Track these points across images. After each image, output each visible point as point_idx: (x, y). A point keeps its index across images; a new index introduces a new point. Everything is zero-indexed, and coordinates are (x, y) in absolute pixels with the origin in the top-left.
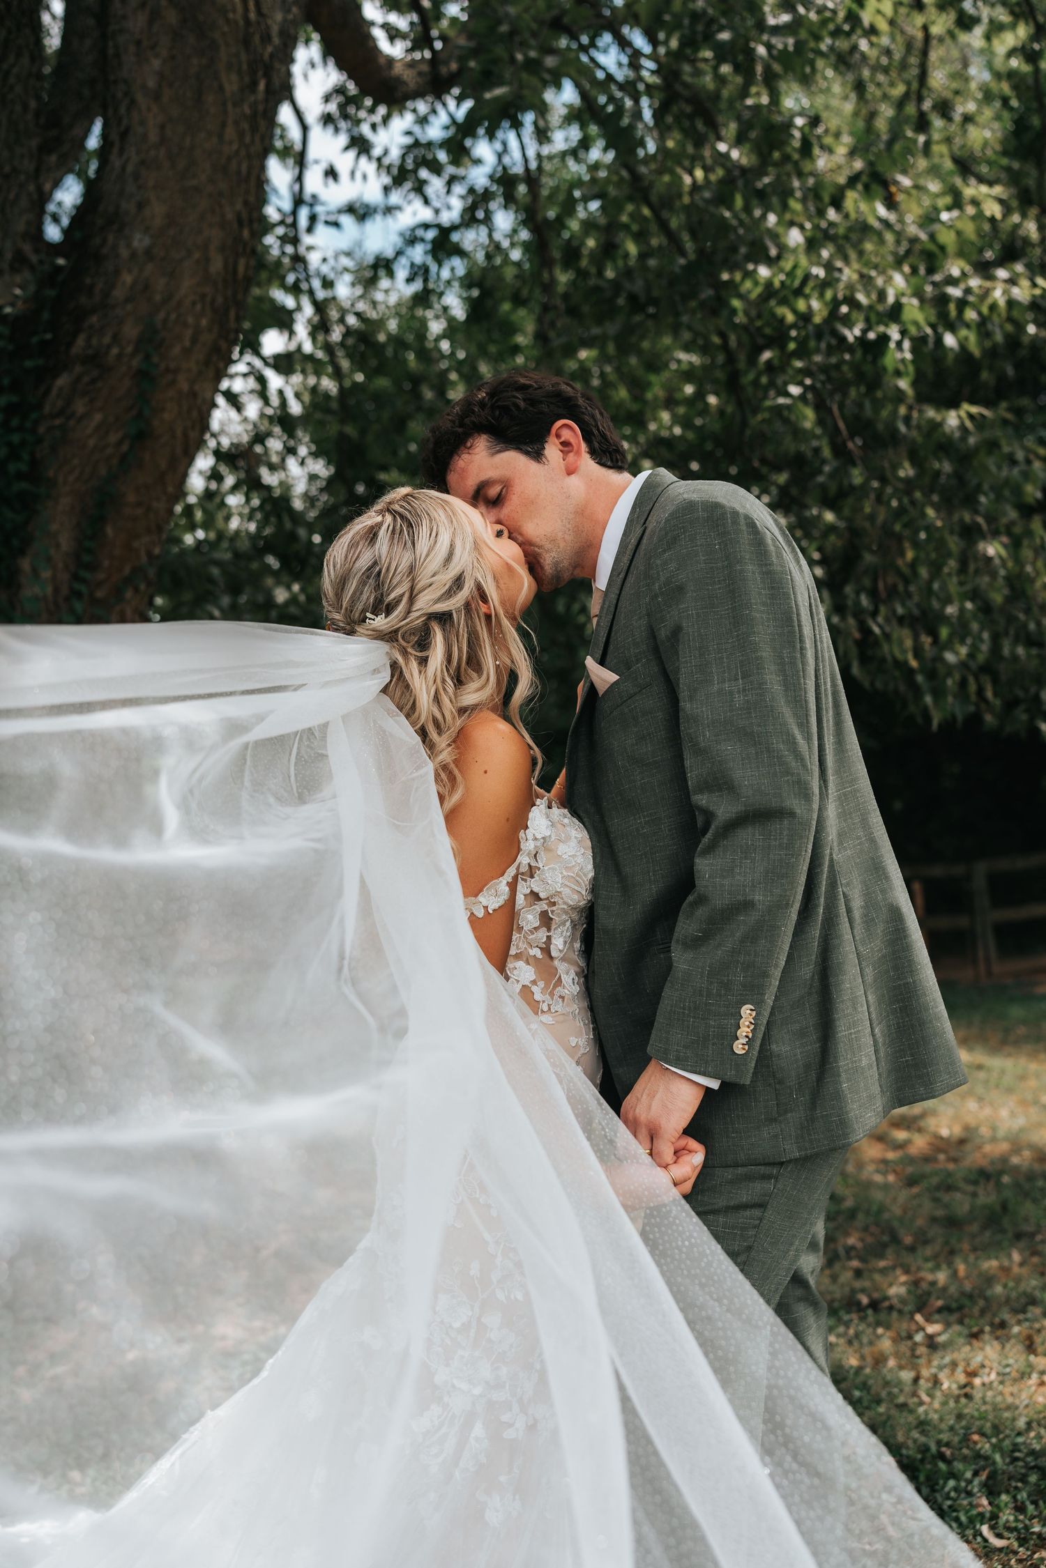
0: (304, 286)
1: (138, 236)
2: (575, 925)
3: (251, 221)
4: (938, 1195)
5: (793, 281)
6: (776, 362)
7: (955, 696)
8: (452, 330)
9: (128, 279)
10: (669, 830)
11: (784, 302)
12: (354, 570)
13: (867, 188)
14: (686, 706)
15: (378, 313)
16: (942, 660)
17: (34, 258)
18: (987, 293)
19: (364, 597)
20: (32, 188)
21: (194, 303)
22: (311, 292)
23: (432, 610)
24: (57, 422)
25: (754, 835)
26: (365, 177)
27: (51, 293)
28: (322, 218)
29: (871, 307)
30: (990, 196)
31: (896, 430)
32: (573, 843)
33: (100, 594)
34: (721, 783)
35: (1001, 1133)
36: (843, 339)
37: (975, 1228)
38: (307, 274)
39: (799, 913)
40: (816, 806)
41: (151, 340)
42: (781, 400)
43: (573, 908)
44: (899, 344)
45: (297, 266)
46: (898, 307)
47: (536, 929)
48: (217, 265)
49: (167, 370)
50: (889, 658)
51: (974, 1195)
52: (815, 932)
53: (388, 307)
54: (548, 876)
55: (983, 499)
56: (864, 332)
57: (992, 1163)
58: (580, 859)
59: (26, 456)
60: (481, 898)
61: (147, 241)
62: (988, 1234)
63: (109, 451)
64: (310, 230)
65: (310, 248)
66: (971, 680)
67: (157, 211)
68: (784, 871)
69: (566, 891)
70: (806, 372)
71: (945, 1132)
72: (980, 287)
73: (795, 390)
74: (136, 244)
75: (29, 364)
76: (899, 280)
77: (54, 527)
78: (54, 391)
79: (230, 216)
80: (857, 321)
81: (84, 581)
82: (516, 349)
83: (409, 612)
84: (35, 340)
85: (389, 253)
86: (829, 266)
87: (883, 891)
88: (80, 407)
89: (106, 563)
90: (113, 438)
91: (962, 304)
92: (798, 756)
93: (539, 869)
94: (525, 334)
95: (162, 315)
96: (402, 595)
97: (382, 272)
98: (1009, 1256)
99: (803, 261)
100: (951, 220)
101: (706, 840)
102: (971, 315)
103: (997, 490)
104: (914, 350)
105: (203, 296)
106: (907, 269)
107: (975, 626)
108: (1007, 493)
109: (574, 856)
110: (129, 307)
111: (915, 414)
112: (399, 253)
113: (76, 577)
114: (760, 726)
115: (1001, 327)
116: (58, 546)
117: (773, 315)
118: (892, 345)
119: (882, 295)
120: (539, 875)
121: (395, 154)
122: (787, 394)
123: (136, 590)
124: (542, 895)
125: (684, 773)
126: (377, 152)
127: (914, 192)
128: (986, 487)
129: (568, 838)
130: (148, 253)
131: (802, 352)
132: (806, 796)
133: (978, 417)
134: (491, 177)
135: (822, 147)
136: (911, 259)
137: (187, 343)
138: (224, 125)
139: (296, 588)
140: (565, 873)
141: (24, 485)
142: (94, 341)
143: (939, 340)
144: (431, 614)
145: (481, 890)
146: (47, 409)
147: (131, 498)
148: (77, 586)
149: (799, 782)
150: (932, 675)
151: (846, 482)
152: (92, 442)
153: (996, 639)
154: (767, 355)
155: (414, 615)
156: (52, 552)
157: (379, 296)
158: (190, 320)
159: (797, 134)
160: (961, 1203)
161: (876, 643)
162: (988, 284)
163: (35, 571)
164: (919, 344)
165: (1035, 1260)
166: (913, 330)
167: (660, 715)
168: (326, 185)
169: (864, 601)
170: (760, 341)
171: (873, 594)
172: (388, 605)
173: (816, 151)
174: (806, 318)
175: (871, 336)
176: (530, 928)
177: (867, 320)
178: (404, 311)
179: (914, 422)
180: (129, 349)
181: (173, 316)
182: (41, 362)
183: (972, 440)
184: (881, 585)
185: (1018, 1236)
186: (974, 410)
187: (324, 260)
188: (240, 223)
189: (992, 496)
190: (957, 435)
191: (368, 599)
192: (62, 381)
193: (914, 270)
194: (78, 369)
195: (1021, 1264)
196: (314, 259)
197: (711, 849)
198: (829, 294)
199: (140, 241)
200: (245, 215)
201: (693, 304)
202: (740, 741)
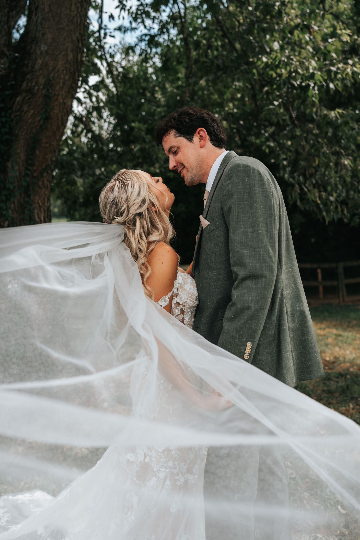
0: (104, 57)
1: (43, 46)
2: (192, 313)
3: (82, 40)
4: (326, 382)
5: (275, 62)
6: (270, 91)
7: (333, 212)
8: (157, 70)
9: (40, 61)
10: (224, 278)
11: (272, 69)
12: (108, 202)
13: (302, 29)
14: (231, 235)
15: (130, 64)
16: (329, 199)
17: (8, 53)
18: (345, 69)
19: (113, 211)
20: (6, 27)
21: (63, 70)
22: (106, 60)
23: (135, 213)
24: (18, 114)
25: (252, 283)
26: (123, 18)
27: (14, 67)
28: (108, 34)
29: (303, 75)
30: (346, 34)
31: (313, 117)
32: (189, 284)
33: (35, 174)
34: (241, 264)
35: (347, 360)
36: (293, 85)
37: (337, 395)
38: (104, 53)
39: (269, 311)
40: (275, 275)
41: (49, 84)
42: (271, 107)
43: (191, 307)
44: (314, 88)
45: (101, 49)
46: (313, 75)
47: (179, 315)
48: (71, 57)
49: (55, 95)
50: (310, 199)
51: (338, 382)
52: (275, 318)
53: (134, 62)
54: (182, 296)
55: (343, 141)
56: (301, 83)
57: (344, 370)
58: (192, 290)
59: (7, 126)
60: (159, 302)
61: (46, 48)
62: (342, 396)
63: (36, 123)
64: (105, 38)
65: (105, 43)
66: (339, 206)
67: (49, 36)
68: (262, 296)
69: (189, 301)
70: (280, 96)
71: (328, 359)
72: (343, 67)
73: (276, 103)
74: (42, 49)
75: (7, 93)
76: (313, 63)
77: (18, 151)
78: (16, 103)
79: (74, 39)
80: (299, 79)
81: (29, 170)
82: (178, 79)
83: (128, 214)
84: (9, 84)
85: (133, 44)
86: (288, 57)
87: (299, 306)
88: (25, 108)
89: (37, 164)
90: (38, 119)
91: (336, 73)
92: (270, 257)
93: (179, 294)
94: (182, 74)
95: (52, 75)
96: (125, 209)
97: (130, 51)
98: (349, 406)
99: (279, 55)
100: (332, 41)
101: (236, 283)
102: (339, 76)
103: (348, 139)
104: (319, 90)
105: (66, 68)
106: (316, 59)
107: (340, 187)
108: (351, 140)
109: (190, 289)
110: (41, 72)
111: (319, 112)
112: (136, 45)
113: (27, 169)
114: (257, 245)
115: (350, 80)
116: (20, 157)
117: (268, 74)
118: (311, 88)
119: (307, 69)
120: (179, 296)
121: (134, 9)
122: (273, 105)
123: (48, 173)
124: (181, 303)
125: (229, 259)
126: (128, 8)
127: (319, 32)
128: (344, 137)
129: (187, 283)
130: (46, 52)
131: (279, 88)
132: (272, 271)
133: (341, 113)
134: (169, 17)
135: (286, 13)
136: (318, 55)
137: (61, 85)
138: (71, 5)
139: (103, 169)
140: (188, 295)
141: (7, 137)
142: (29, 84)
143: (328, 86)
144: (136, 214)
145: (159, 300)
146: (14, 109)
147: (44, 141)
148: (27, 172)
149: (269, 266)
150: (325, 205)
151: (294, 134)
152: (30, 121)
153: (348, 192)
154: (266, 89)
155: (130, 215)
156: (18, 160)
157: (131, 58)
158: (62, 77)
159: (276, 8)
160: (333, 385)
161: (305, 194)
162: (345, 66)
163: (13, 167)
164: (321, 87)
165: (358, 407)
166: (319, 83)
167: (223, 238)
168: (110, 21)
169: (301, 178)
170: (264, 83)
171: (304, 176)
172: (121, 213)
173: (284, 15)
174: (280, 75)
175: (304, 84)
176: (177, 314)
177: (302, 79)
178: (139, 63)
179: (319, 114)
180: (41, 87)
181: (56, 75)
182: (11, 92)
183: (339, 121)
184: (307, 173)
185: (352, 398)
186: (340, 111)
187: (110, 47)
188: (78, 41)
189: (346, 141)
190: (334, 119)
191: (114, 212)
192: (19, 99)
193: (319, 59)
194: (24, 94)
195: (353, 409)
196: (107, 47)
197: (237, 287)
198: (288, 68)
199: (44, 48)
200: (80, 38)
201: (239, 71)
202: (249, 250)
